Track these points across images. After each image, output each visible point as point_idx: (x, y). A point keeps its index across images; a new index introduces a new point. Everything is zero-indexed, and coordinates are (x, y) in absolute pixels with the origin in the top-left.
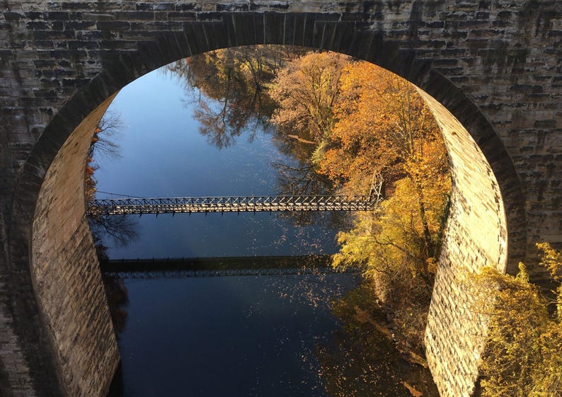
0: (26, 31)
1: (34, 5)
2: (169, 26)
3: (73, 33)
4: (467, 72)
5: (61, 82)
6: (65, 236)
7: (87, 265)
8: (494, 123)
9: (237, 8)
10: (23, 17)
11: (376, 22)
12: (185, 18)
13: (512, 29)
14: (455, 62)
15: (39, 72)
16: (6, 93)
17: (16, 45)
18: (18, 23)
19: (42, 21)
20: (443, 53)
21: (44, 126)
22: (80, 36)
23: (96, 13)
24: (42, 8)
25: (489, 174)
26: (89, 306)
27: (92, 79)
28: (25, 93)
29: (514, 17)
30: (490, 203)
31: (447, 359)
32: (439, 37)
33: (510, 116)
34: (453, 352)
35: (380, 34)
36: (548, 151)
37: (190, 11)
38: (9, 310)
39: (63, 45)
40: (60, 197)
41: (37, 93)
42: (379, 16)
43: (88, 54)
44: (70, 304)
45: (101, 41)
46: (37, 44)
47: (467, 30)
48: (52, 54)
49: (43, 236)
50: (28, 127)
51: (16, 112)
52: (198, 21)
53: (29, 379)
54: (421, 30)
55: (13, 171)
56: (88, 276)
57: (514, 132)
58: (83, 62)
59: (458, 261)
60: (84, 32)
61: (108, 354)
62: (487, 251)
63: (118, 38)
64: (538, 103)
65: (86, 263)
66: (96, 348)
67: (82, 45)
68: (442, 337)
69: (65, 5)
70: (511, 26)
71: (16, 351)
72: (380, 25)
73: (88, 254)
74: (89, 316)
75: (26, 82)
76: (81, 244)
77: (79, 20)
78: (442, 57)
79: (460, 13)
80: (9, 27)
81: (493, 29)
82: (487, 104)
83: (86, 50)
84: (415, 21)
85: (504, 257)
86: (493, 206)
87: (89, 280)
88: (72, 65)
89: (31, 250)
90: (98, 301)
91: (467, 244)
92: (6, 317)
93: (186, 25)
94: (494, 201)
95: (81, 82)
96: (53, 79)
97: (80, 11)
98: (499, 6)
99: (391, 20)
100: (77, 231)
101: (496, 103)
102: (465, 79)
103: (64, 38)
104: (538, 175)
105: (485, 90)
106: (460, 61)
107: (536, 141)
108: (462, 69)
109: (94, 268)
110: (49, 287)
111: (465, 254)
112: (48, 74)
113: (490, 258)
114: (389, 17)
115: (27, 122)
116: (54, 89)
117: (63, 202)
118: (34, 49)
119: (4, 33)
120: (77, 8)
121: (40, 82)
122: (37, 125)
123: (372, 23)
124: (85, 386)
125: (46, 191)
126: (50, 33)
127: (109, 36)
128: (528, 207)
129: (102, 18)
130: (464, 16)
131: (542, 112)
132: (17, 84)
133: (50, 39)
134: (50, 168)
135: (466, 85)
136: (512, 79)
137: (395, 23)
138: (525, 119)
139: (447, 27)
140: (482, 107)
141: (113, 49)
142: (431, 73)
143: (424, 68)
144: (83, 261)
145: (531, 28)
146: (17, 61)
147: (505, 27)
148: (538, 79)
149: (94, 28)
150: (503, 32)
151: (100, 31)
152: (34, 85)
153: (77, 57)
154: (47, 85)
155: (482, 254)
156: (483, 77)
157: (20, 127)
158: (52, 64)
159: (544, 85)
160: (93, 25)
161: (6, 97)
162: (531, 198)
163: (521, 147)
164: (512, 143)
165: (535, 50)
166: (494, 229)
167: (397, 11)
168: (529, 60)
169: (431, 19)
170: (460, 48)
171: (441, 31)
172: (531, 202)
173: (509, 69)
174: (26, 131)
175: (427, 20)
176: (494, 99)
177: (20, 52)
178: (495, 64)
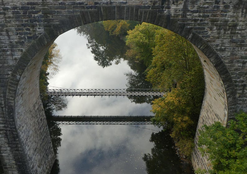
0: (11, 15)
1: (15, 4)
2: (73, 12)
3: (32, 16)
4: (210, 33)
5: (26, 37)
6: (30, 105)
7: (40, 118)
8: (222, 57)
9: (103, 3)
10: (10, 9)
11: (167, 10)
12: (80, 8)
13: (231, 14)
14: (204, 29)
15: (17, 33)
16: (3, 42)
17: (7, 21)
18: (8, 12)
19: (18, 10)
20: (199, 24)
21: (19, 57)
22: (34, 17)
23: (41, 7)
24: (18, 5)
25: (220, 80)
26: (41, 136)
27: (40, 36)
28: (11, 42)
29: (231, 7)
30: (221, 93)
31: (200, 164)
32: (196, 17)
33: (229, 54)
34: (203, 161)
35: (169, 16)
37: (82, 5)
38: (6, 136)
39: (27, 21)
40: (28, 88)
41: (16, 43)
42: (169, 8)
43: (38, 25)
44: (32, 135)
45: (43, 19)
46: (16, 21)
47: (210, 14)
48: (23, 25)
49: (20, 105)
50: (12, 57)
51: (7, 51)
52: (86, 9)
53: (15, 166)
54: (188, 14)
55: (6, 76)
56: (41, 123)
57: (231, 62)
58: (36, 29)
59: (207, 120)
60: (36, 15)
61: (50, 157)
62: (219, 115)
63: (51, 18)
64: (242, 48)
65: (40, 117)
66: (45, 154)
67: (35, 21)
68: (199, 154)
69: (28, 4)
70: (230, 12)
71: (10, 154)
72: (169, 12)
73: (41, 114)
74: (41, 140)
75: (11, 37)
76: (38, 109)
77: (34, 10)
78: (198, 26)
79: (206, 6)
80: (5, 14)
81: (221, 13)
82: (219, 48)
83: (37, 23)
84: (185, 9)
85: (226, 118)
86: (222, 95)
87: (41, 124)
88: (31, 30)
89: (15, 111)
90: (45, 134)
91: (211, 112)
92: (5, 140)
93: (80, 12)
94: (222, 92)
95: (35, 37)
96: (23, 36)
97: (34, 6)
98: (224, 3)
99: (174, 9)
100: (36, 103)
101: (223, 48)
102: (208, 36)
103: (27, 18)
104: (243, 82)
106: (206, 28)
107: (242, 65)
108: (207, 31)
109: (44, 119)
110: (23, 127)
111: (210, 116)
112: (21, 34)
113: (220, 119)
114: (173, 7)
115: (12, 55)
116: (23, 40)
117: (29, 90)
118: (15, 23)
119: (2, 16)
120: (33, 5)
121: (18, 37)
122: (16, 57)
123: (165, 10)
124: (39, 170)
125: (21, 85)
126: (22, 16)
127: (47, 17)
128: (238, 95)
129: (44, 9)
130: (208, 7)
131: (244, 52)
132: (8, 38)
133: (22, 18)
134: (22, 75)
135: (209, 39)
136: (230, 37)
137: (176, 10)
138: (236, 55)
139: (200, 12)
140: (217, 49)
141: (49, 22)
142: (193, 33)
143: (189, 31)
144: (38, 116)
145: (239, 13)
146: (8, 28)
147: (227, 12)
148: (242, 37)
149: (41, 13)
150: (226, 15)
151: (43, 15)
152: (15, 39)
153: (33, 26)
154: (20, 38)
155: (217, 117)
156: (217, 36)
157: (9, 57)
158: (22, 30)
159: (245, 39)
160: (40, 12)
161: (3, 44)
162: (239, 92)
163: (235, 68)
164: (230, 66)
165: (241, 23)
166: (222, 105)
167: (177, 5)
168: (238, 28)
169: (193, 9)
170: (206, 22)
171: (197, 14)
172: (239, 93)
173: (229, 32)
174: (12, 59)
175: (191, 9)
176: (222, 46)
177: (9, 24)
178: (223, 30)
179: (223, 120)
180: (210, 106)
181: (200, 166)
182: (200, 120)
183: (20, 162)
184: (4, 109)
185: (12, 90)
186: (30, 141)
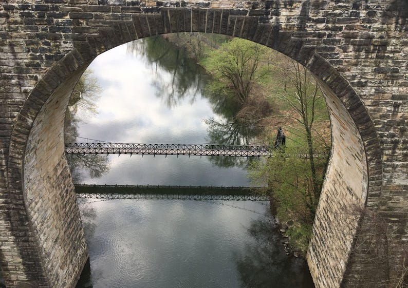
0: (19, 19)
1: (24, 0)
2: (122, 17)
3: (53, 21)
4: (342, 56)
5: (44, 57)
6: (49, 168)
8: (361, 96)
9: (171, 4)
10: (17, 9)
11: (274, 17)
12: (133, 11)
13: (377, 25)
14: (333, 49)
15: (28, 48)
16: (5, 63)
17: (12, 28)
18: (13, 13)
19: (31, 11)
20: (325, 42)
21: (32, 88)
22: (57, 23)
23: (69, 6)
24: (30, 2)
25: (356, 133)
26: (67, 218)
27: (66, 55)
28: (18, 64)
29: (379, 15)
30: (358, 155)
31: (321, 266)
32: (321, 30)
33: (373, 90)
34: (327, 262)
35: (278, 26)
36: (401, 117)
37: (136, 6)
38: (8, 217)
39: (46, 29)
40: (46, 139)
41: (27, 65)
42: (277, 14)
43: (63, 37)
44: (52, 216)
45: (72, 27)
46: (27, 28)
47: (344, 26)
48: (38, 36)
49: (33, 167)
50: (20, 88)
51: (12, 78)
52: (143, 13)
53: (22, 267)
54: (308, 24)
55: (10, 120)
56: (66, 197)
57: (376, 103)
58: (60, 43)
59: (333, 196)
60: (60, 20)
61: (80, 252)
62: (354, 189)
63: (84, 25)
64: (395, 81)
65: (65, 187)
66: (71, 247)
67: (59, 30)
68: (319, 250)
69: (47, 1)
70: (377, 22)
71: (13, 247)
72: (277, 20)
73: (66, 182)
74: (66, 225)
75: (19, 56)
76: (61, 174)
77: (57, 11)
78: (323, 45)
79: (338, 12)
80: (8, 17)
81: (363, 24)
82: (356, 81)
83: (62, 33)
84: (304, 18)
85: (365, 195)
86: (359, 157)
87: (66, 199)
88: (52, 44)
89: (23, 176)
90: (73, 215)
91: (340, 184)
92: (6, 223)
93: (134, 17)
94: (360, 153)
95: (58, 56)
96: (38, 54)
97: (57, 5)
98: (367, 8)
99: (285, 17)
100: (59, 164)
101: (363, 81)
102: (340, 62)
103: (46, 24)
104: (393, 136)
105: (355, 71)
106: (337, 49)
107: (393, 110)
108: (338, 54)
109: (71, 191)
110: (36, 203)
111: (339, 191)
112: (35, 51)
113: (355, 195)
114: (284, 13)
115: (20, 85)
116: (38, 61)
117: (47, 144)
118: (24, 32)
119: (4, 20)
120: (55, 3)
121: (29, 56)
122: (27, 88)
123: (272, 18)
124: (62, 273)
125: (34, 135)
126: (36, 20)
127: (79, 23)
128: (385, 158)
129: (73, 10)
130: (341, 14)
131: (397, 88)
132: (12, 57)
133: (36, 24)
134: (37, 119)
135: (341, 66)
136: (375, 63)
137: (288, 19)
138: (385, 93)
139: (328, 22)
140: (352, 83)
141: (81, 33)
142: (315, 57)
143: (309, 52)
144: (62, 186)
145: (391, 24)
146: (13, 40)
147: (371, 23)
148: (395, 63)
149: (68, 17)
150: (370, 27)
151: (72, 20)
152: (25, 58)
153: (55, 39)
154: (34, 58)
155: (350, 192)
156: (354, 61)
157: (14, 88)
158: (37, 44)
159: (400, 68)
160: (67, 15)
161: (5, 67)
162: (387, 152)
163: (381, 114)
164: (374, 111)
165: (394, 41)
166: (359, 173)
167: (291, 9)
168: (389, 48)
169: (316, 16)
170: (337, 38)
171: (324, 25)
172: (387, 155)
173: (374, 55)
174: (19, 91)
175: (313, 16)
176: (361, 78)
177: (15, 34)
178: (363, 51)
179: (359, 197)
180: (340, 175)
181: (321, 270)
182: (323, 196)
183: (30, 260)
184: (5, 173)
185: (20, 143)
186: (48, 227)
